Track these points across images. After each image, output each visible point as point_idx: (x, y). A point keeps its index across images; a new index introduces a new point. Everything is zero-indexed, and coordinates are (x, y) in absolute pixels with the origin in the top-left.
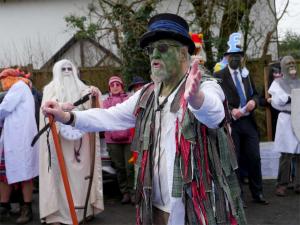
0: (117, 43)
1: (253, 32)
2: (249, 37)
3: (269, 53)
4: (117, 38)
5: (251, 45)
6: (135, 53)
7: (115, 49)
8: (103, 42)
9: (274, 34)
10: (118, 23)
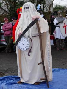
0: (7, 8)
1: (46, 4)
2: (45, 6)
3: (50, 10)
4: (7, 6)
5: (45, 8)
6: (13, 11)
7: (7, 10)
8: (4, 8)
9: (52, 5)
10: (8, 2)
